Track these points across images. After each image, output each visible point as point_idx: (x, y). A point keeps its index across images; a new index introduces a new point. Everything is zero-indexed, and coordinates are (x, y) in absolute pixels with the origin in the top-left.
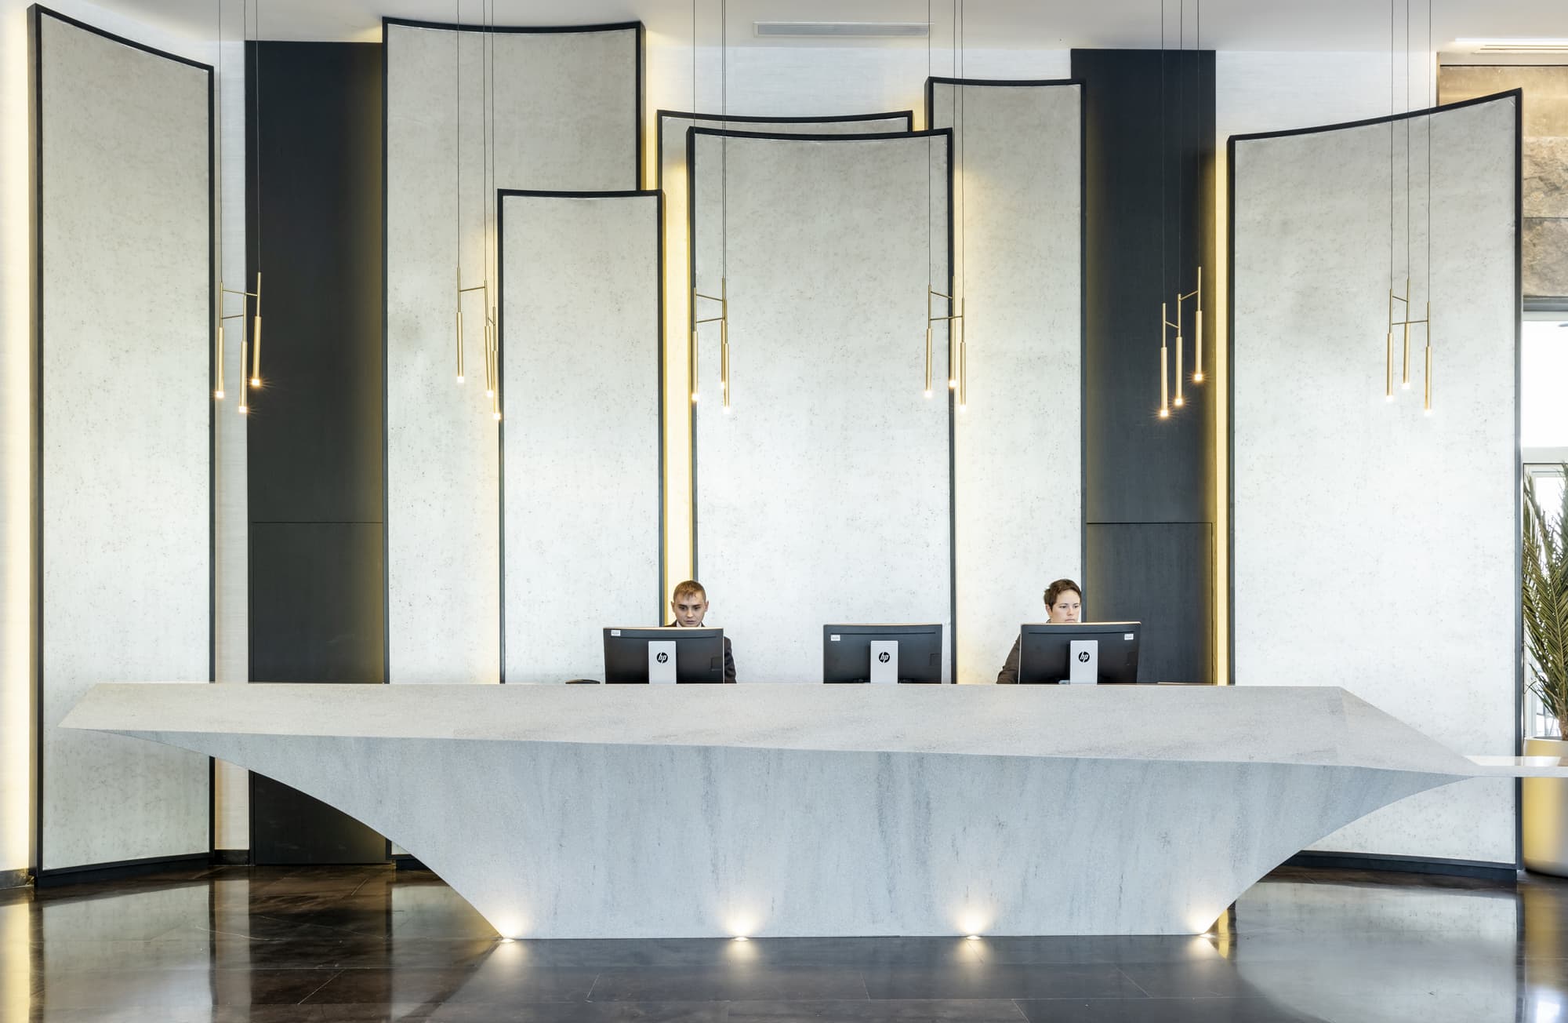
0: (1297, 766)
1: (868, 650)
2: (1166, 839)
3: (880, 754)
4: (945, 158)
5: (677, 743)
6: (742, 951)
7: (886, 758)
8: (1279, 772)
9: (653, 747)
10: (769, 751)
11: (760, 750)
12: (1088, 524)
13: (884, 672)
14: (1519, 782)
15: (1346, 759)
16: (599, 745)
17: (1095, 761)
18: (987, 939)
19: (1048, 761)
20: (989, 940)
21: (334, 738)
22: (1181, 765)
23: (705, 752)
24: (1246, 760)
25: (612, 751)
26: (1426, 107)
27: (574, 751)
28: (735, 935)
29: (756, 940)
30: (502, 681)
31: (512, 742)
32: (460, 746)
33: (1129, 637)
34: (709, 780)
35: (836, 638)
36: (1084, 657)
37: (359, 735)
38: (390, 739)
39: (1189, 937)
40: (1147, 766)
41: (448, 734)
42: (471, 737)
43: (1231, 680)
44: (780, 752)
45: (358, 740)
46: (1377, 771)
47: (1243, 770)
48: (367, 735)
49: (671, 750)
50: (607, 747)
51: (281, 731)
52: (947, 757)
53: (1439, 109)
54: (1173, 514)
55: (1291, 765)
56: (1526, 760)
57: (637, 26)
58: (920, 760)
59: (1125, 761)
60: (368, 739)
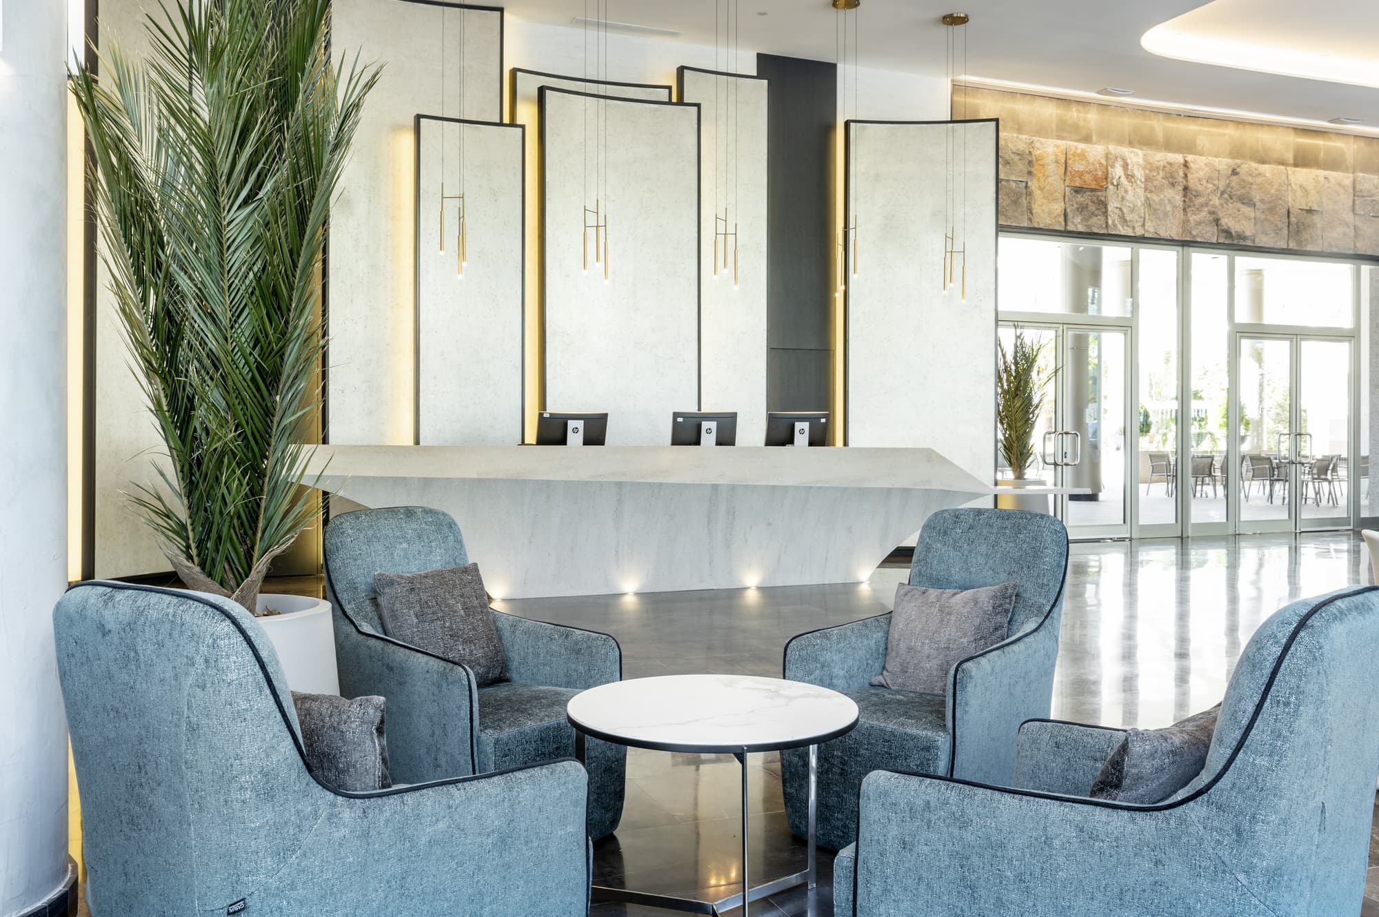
0: (914, 489)
1: (699, 427)
2: (849, 530)
3: (713, 485)
4: (696, 121)
5: (605, 480)
6: (630, 602)
7: (715, 487)
8: (906, 492)
9: (591, 482)
10: (654, 483)
11: (649, 484)
12: (771, 350)
13: (708, 439)
14: (996, 496)
15: (936, 486)
16: (562, 481)
17: (820, 488)
18: (760, 589)
19: (796, 488)
20: (761, 589)
21: (405, 478)
22: (860, 489)
23: (620, 485)
24: (891, 486)
25: (568, 485)
26: (945, 120)
27: (548, 483)
28: (626, 591)
29: (638, 594)
30: (417, 442)
31: (512, 480)
32: (480, 482)
33: (823, 420)
34: (619, 501)
35: (680, 420)
36: (802, 431)
37: (420, 476)
38: (438, 479)
39: (859, 583)
40: (845, 489)
41: (474, 475)
42: (488, 477)
43: (846, 444)
44: (661, 485)
45: (419, 479)
46: (949, 491)
47: (889, 492)
48: (425, 476)
49: (601, 484)
50: (566, 482)
51: (372, 474)
52: (746, 486)
53: (952, 122)
54: (812, 345)
55: (911, 489)
56: (998, 487)
57: (501, 10)
58: (733, 488)
59: (834, 488)
60: (425, 478)
